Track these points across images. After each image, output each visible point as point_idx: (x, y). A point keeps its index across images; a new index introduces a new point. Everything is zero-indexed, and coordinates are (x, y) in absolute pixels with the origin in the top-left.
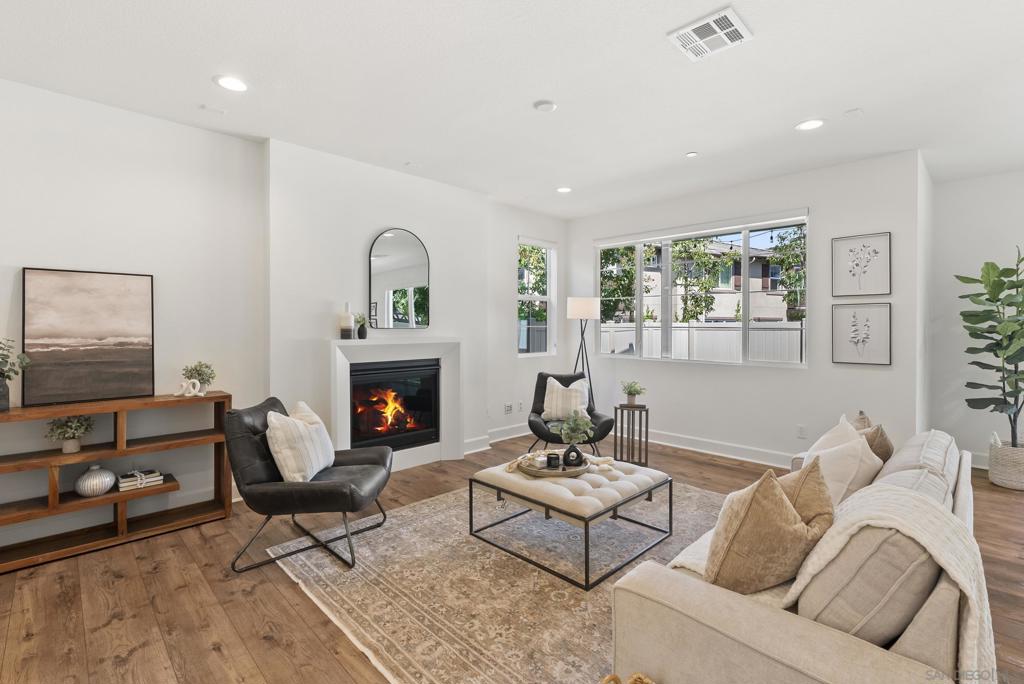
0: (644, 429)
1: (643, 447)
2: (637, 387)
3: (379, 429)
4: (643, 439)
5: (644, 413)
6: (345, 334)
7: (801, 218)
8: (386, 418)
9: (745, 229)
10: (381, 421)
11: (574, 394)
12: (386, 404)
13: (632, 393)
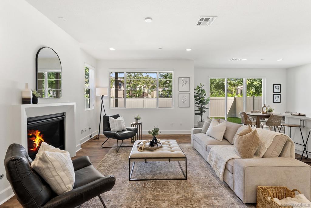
0: (140, 131)
1: (140, 136)
2: (139, 117)
3: (32, 149)
4: (140, 134)
5: (140, 125)
6: (25, 101)
7: (171, 71)
8: (36, 144)
9: (157, 72)
10: (33, 146)
11: (121, 121)
12: (36, 137)
13: (137, 119)
